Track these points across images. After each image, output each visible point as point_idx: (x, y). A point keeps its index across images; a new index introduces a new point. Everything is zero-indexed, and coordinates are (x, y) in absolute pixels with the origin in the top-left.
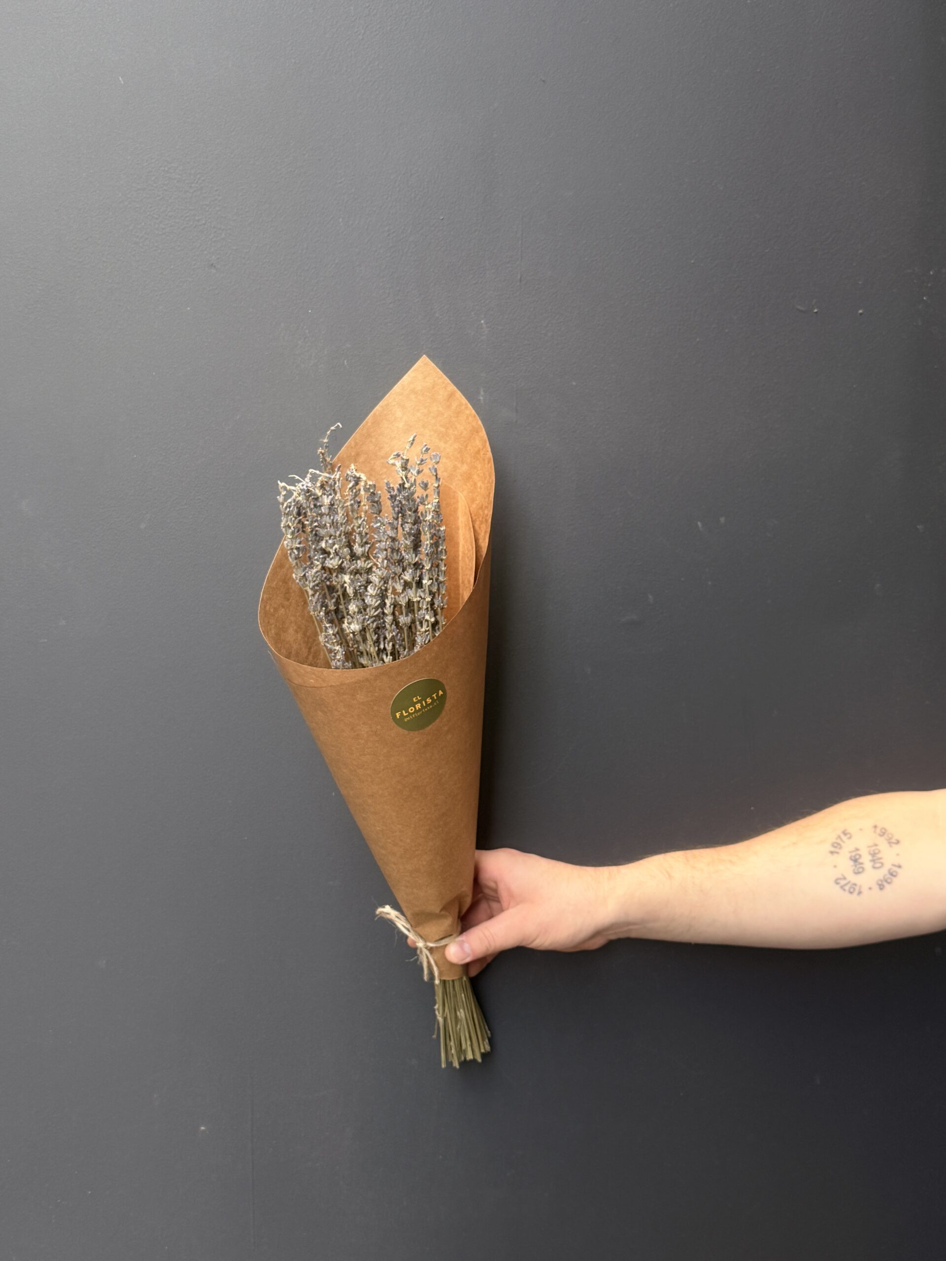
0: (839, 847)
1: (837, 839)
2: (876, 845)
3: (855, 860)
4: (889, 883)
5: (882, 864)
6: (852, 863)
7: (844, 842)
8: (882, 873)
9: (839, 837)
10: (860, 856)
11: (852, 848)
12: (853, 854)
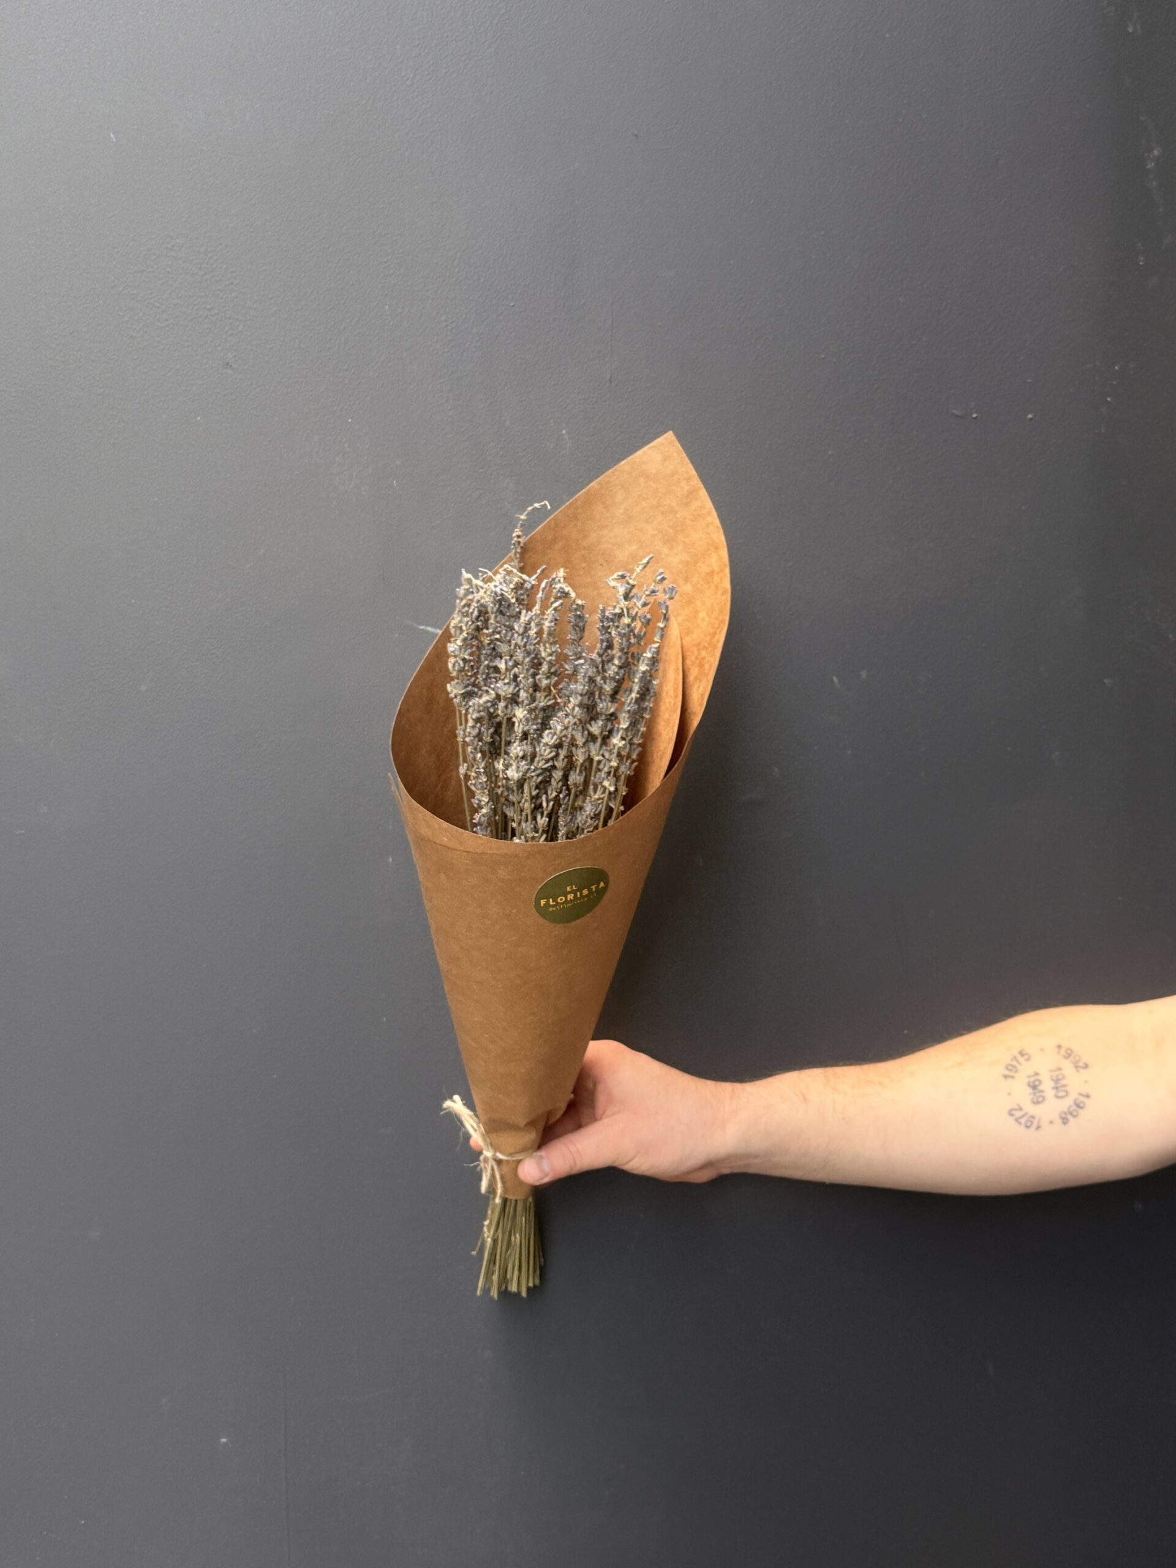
0: (1014, 1070)
1: (1012, 1060)
2: (1060, 1069)
3: (1034, 1087)
4: (1075, 1116)
5: (1067, 1093)
6: (1030, 1090)
7: (1020, 1064)
8: (1066, 1104)
9: (1015, 1058)
10: (1040, 1082)
11: (1031, 1073)
12: (1032, 1079)
